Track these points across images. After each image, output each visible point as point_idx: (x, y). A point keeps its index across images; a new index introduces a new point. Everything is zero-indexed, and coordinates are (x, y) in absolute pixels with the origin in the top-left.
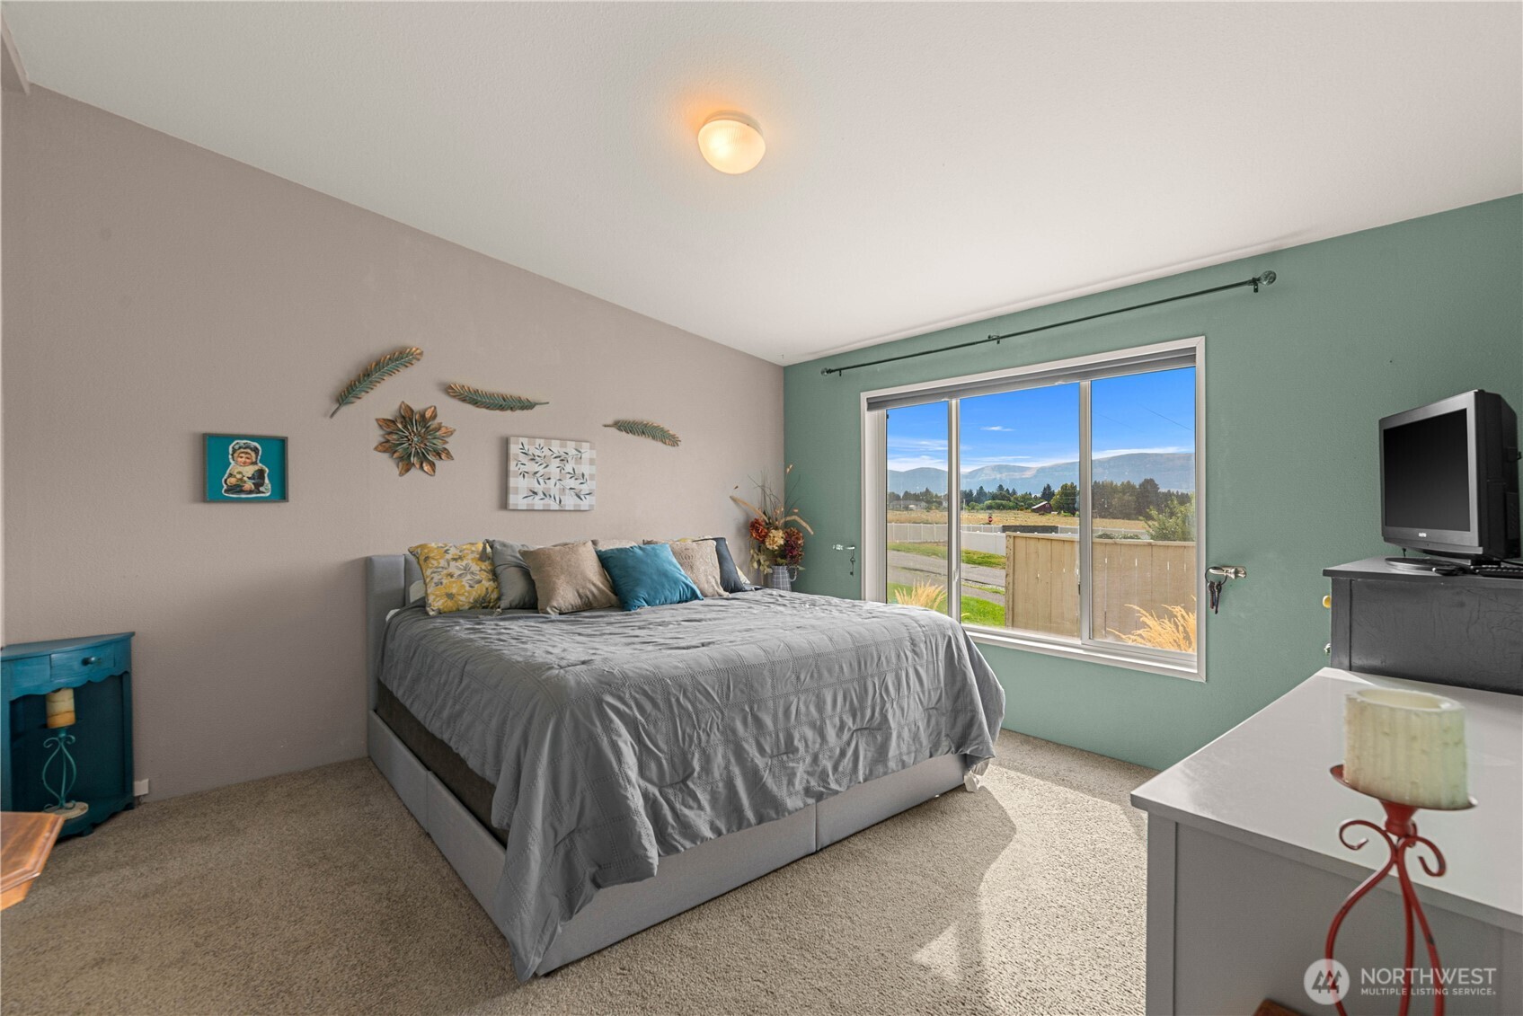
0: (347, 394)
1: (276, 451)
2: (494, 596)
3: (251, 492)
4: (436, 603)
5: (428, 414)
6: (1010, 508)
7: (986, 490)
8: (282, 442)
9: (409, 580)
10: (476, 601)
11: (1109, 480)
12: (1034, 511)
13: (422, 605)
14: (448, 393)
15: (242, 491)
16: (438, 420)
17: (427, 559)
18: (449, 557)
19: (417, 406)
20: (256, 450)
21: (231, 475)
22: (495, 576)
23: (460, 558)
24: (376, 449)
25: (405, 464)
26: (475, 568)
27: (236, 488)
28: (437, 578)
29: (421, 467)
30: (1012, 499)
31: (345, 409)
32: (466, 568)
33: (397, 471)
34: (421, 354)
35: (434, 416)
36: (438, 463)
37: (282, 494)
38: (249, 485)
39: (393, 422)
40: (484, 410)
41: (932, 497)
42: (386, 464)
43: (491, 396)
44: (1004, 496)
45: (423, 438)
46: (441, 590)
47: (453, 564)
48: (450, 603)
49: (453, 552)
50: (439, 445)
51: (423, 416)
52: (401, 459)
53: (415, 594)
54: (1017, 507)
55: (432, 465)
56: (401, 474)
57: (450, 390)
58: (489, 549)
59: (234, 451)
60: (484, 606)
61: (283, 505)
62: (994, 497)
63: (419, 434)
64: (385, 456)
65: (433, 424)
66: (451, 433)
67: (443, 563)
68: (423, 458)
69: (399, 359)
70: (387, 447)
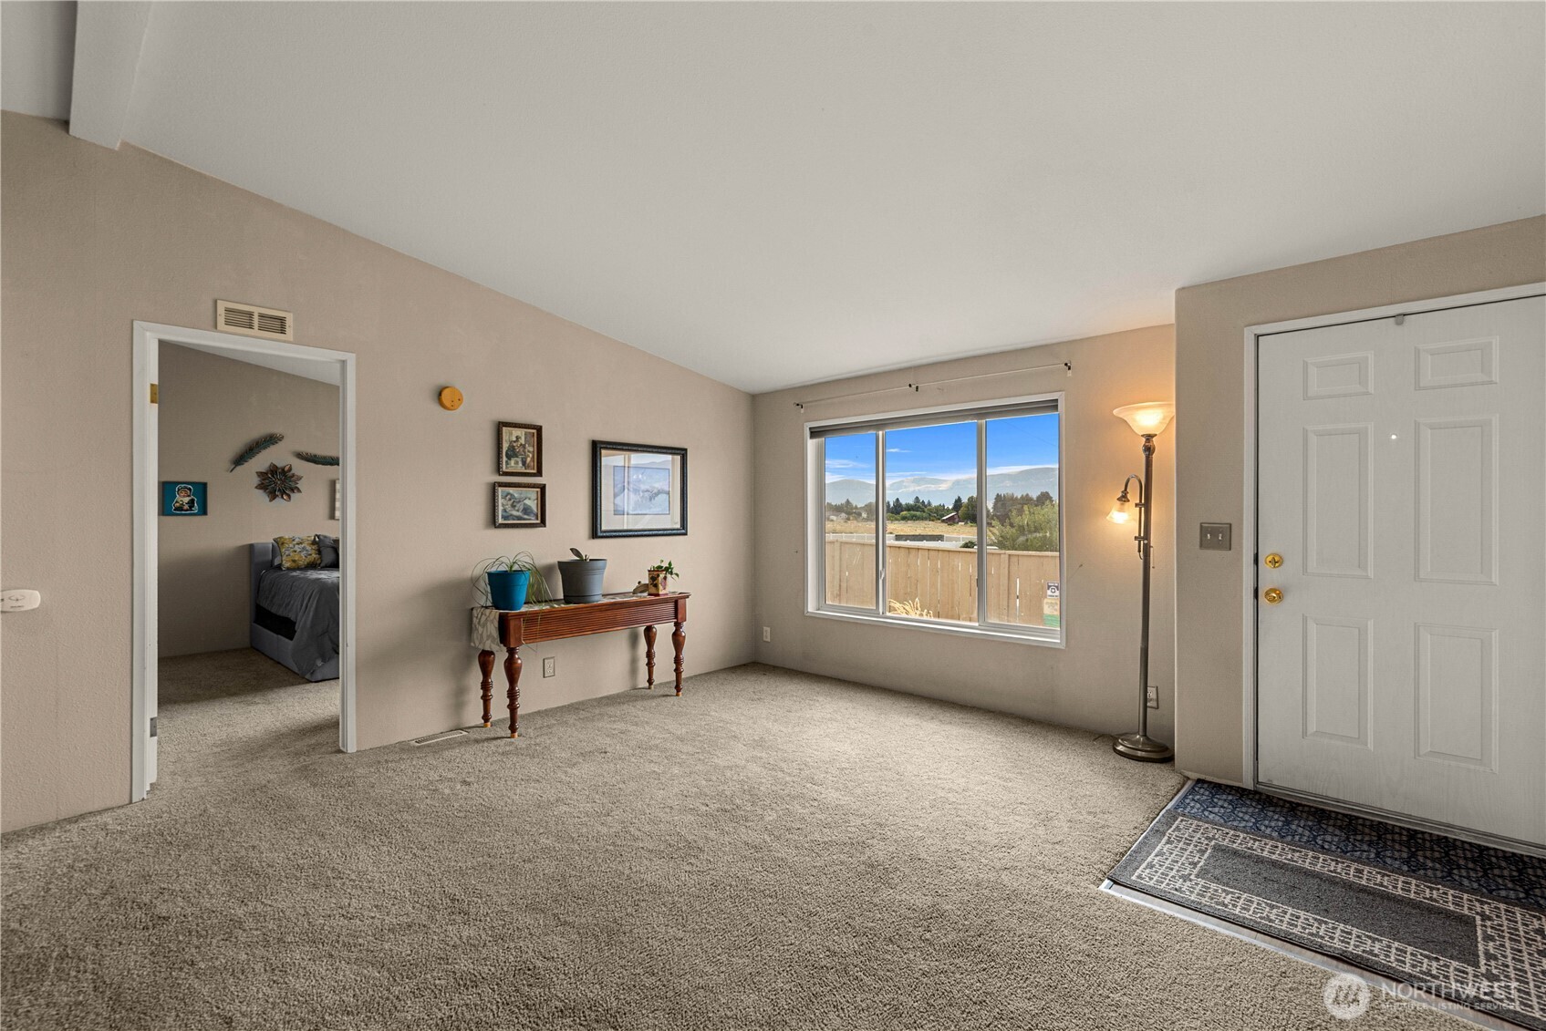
0: (240, 460)
1: (201, 490)
2: (318, 562)
3: (187, 510)
4: (287, 564)
5: (286, 469)
6: (923, 519)
7: (903, 502)
8: (205, 485)
9: (274, 555)
10: (308, 564)
11: (1010, 492)
12: (943, 521)
13: (279, 567)
14: (299, 458)
15: (182, 510)
16: (293, 472)
17: (283, 544)
18: (295, 543)
19: (280, 464)
20: (190, 489)
21: (177, 502)
22: (319, 552)
23: (301, 543)
24: (256, 487)
25: (273, 496)
26: (308, 548)
27: (180, 509)
28: (287, 553)
29: (282, 497)
30: (926, 510)
31: (239, 468)
32: (304, 548)
33: (268, 499)
34: (283, 437)
35: (290, 469)
36: (292, 495)
37: (204, 511)
38: (186, 507)
39: (266, 473)
40: (320, 466)
41: (852, 508)
42: (262, 496)
43: (325, 458)
44: (919, 507)
45: (283, 482)
46: (289, 558)
47: (297, 546)
48: (294, 565)
49: (297, 540)
50: (293, 485)
51: (283, 469)
52: (270, 493)
53: (277, 562)
54: (930, 518)
55: (289, 496)
56: (271, 501)
57: (300, 456)
58: (317, 539)
59: (179, 490)
60: (312, 566)
61: (204, 517)
62: (909, 508)
63: (280, 480)
64: (261, 491)
65: (290, 474)
66: (300, 478)
67: (291, 545)
68: (283, 493)
69: (271, 440)
70: (261, 487)
